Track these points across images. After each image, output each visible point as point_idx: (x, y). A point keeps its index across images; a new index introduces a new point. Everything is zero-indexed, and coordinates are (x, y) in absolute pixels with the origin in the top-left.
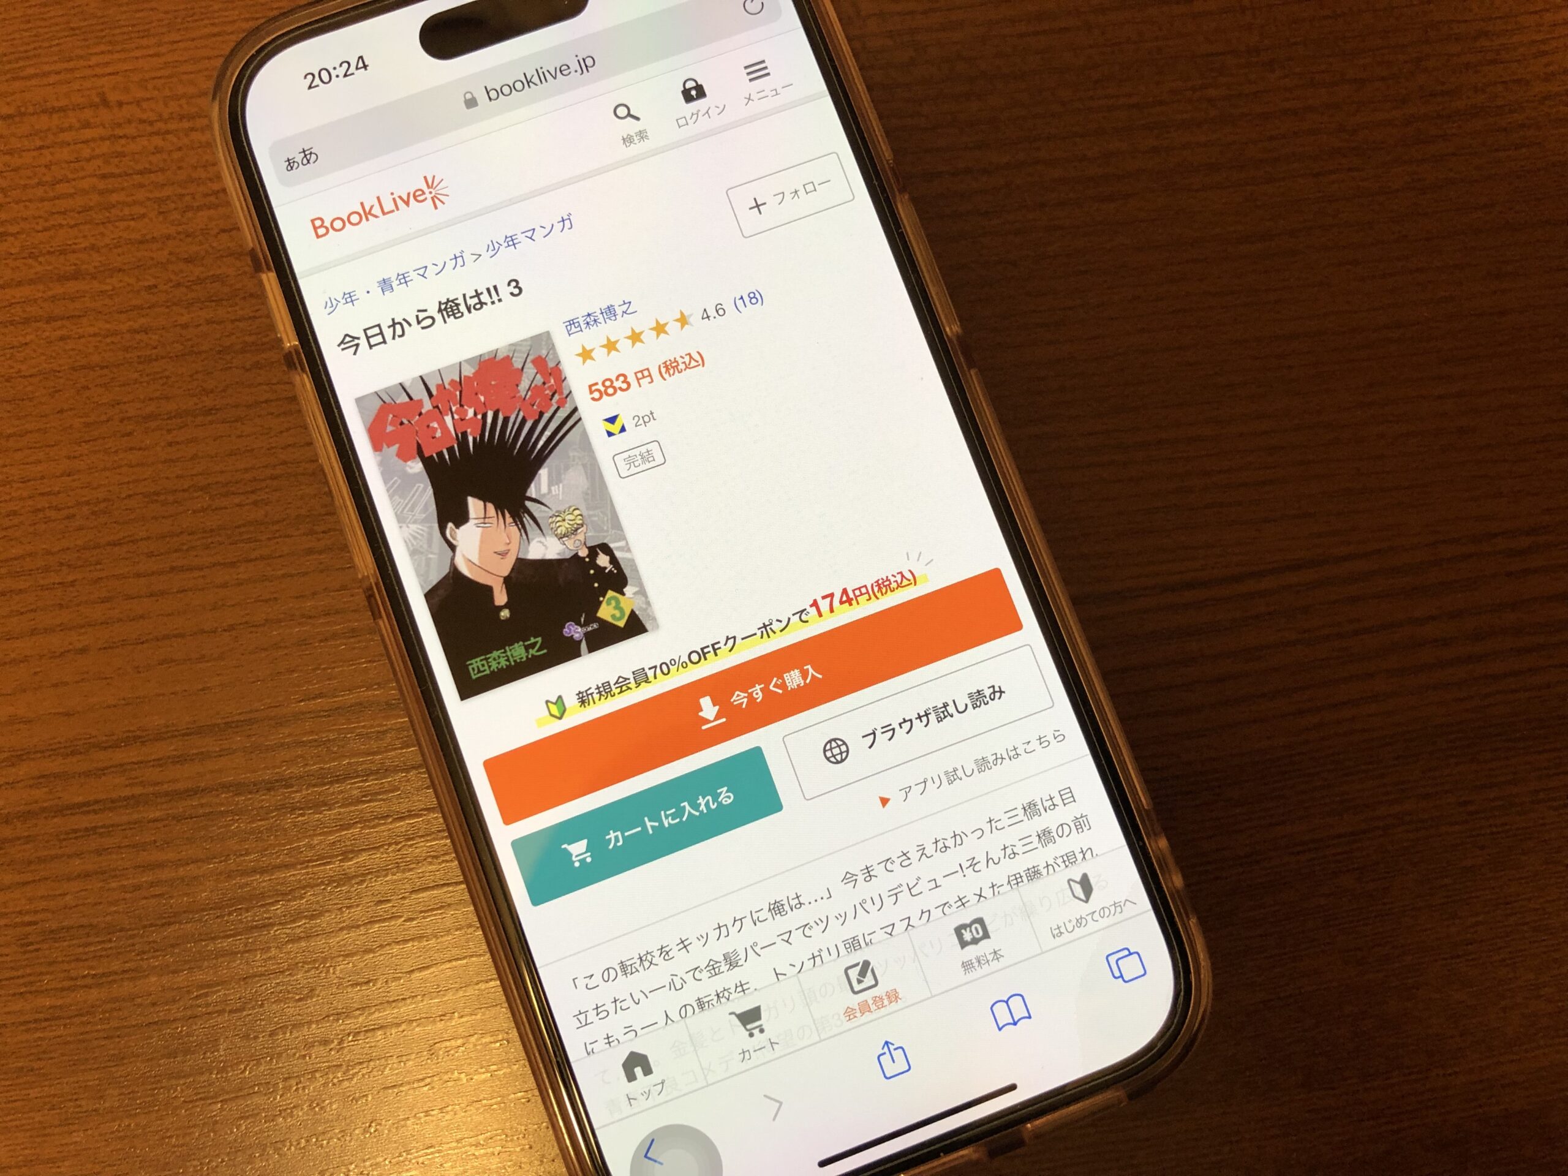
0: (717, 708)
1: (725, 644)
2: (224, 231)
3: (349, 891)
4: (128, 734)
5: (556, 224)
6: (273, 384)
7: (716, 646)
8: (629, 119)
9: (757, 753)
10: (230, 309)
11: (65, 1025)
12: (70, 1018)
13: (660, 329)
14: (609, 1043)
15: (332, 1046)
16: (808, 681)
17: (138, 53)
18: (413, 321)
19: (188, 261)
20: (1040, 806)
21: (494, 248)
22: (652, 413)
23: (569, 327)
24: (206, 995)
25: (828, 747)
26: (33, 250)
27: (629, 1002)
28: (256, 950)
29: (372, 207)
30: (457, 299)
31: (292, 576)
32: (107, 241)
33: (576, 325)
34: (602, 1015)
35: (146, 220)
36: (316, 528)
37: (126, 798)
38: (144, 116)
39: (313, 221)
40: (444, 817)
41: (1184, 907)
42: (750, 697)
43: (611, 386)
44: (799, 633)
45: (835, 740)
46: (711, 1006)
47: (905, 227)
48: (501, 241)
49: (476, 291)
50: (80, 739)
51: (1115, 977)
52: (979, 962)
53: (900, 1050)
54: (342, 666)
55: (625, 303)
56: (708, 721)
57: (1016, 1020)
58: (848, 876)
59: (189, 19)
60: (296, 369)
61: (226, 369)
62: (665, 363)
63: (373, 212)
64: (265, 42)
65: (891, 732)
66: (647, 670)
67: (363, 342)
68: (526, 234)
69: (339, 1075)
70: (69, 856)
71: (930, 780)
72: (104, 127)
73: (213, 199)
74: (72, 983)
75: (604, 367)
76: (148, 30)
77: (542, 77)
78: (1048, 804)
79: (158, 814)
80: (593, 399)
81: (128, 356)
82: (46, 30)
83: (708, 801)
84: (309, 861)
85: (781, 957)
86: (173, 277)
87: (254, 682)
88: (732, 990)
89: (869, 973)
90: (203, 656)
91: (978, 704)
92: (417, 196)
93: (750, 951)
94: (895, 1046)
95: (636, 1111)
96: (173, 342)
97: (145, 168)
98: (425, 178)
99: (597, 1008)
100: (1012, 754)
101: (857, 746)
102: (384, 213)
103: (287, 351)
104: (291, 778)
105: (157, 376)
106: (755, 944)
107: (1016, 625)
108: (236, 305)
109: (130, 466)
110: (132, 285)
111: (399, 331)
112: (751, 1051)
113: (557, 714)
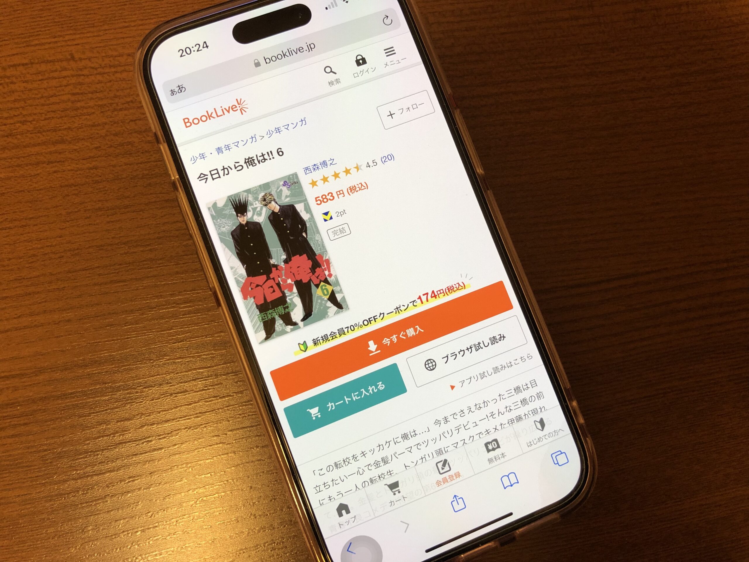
0: (376, 346)
1: (379, 317)
2: (132, 121)
5: (299, 123)
7: (375, 318)
8: (331, 73)
9: (395, 366)
10: (136, 158)
13: (347, 172)
14: (330, 500)
16: (417, 333)
17: (88, 35)
18: (233, 167)
19: (116, 135)
20: (522, 388)
21: (270, 133)
22: (344, 211)
23: (306, 171)
24: (133, 481)
25: (427, 363)
26: (40, 129)
27: (339, 481)
29: (212, 113)
30: (253, 157)
32: (76, 125)
33: (309, 170)
34: (327, 487)
35: (95, 115)
38: (93, 65)
39: (184, 120)
41: (584, 432)
42: (391, 341)
43: (326, 198)
44: (412, 311)
45: (429, 360)
46: (376, 482)
47: (458, 124)
48: (274, 131)
49: (262, 153)
50: (69, 363)
51: (555, 464)
52: (496, 459)
53: (461, 499)
54: (193, 327)
55: (331, 160)
56: (373, 352)
57: (512, 484)
58: (437, 421)
59: (113, 19)
60: (177, 190)
61: (135, 186)
62: (350, 187)
63: (212, 116)
64: (160, 34)
65: (455, 356)
66: (344, 329)
67: (209, 177)
68: (285, 127)
71: (473, 377)
72: (73, 71)
73: (126, 105)
75: (322, 189)
76: (93, 24)
77: (291, 53)
78: (525, 387)
80: (317, 204)
81: (87, 180)
82: (43, 22)
83: (373, 388)
85: (408, 458)
86: (108, 142)
89: (447, 465)
91: (494, 342)
92: (233, 108)
93: (393, 456)
94: (459, 497)
95: (343, 530)
96: (109, 174)
97: (94, 91)
98: (237, 100)
99: (324, 484)
100: (509, 365)
101: (440, 362)
102: (218, 116)
103: (172, 181)
105: (102, 190)
106: (396, 453)
107: (510, 307)
108: (139, 156)
109: (90, 233)
110: (89, 146)
111: (226, 172)
112: (395, 502)
113: (304, 350)
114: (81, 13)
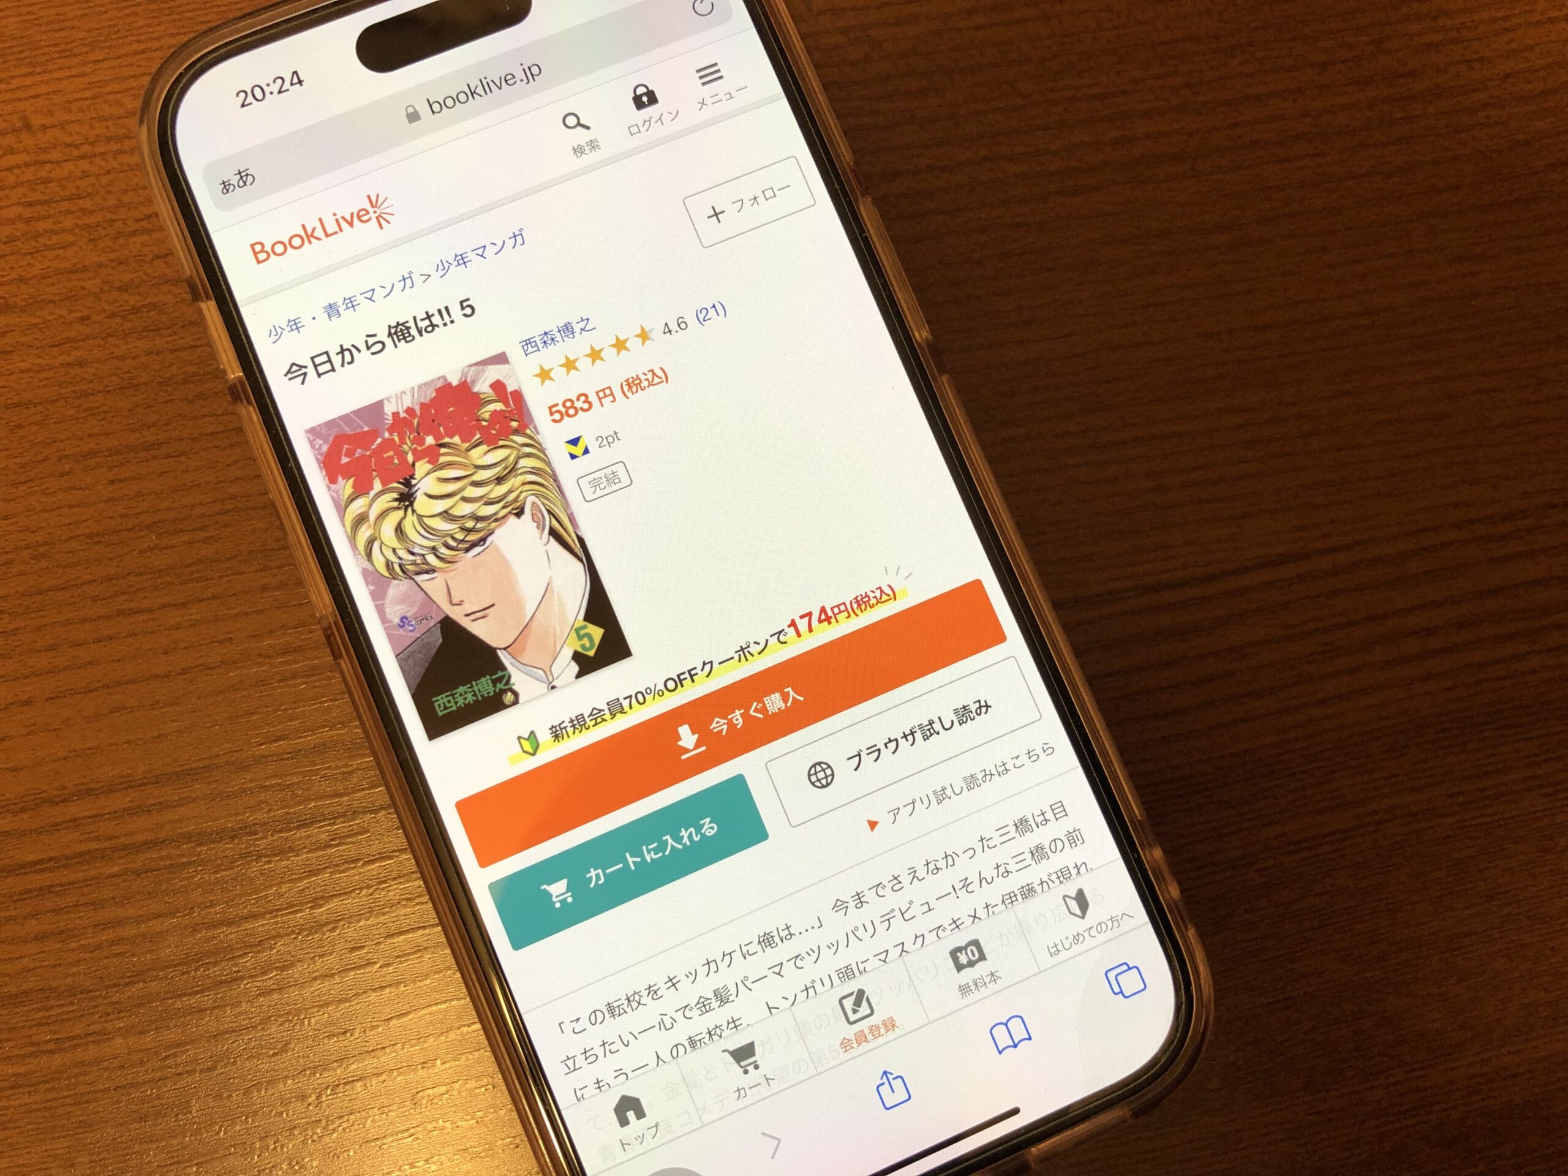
0: (696, 736)
1: (702, 670)
2: (158, 257)
3: (321, 940)
4: (79, 787)
5: (507, 241)
6: (218, 416)
7: (693, 672)
8: (579, 128)
9: (739, 781)
10: (169, 339)
11: (29, 1093)
12: (35, 1085)
14: (599, 1087)
15: (310, 1100)
16: (789, 704)
17: (61, 74)
18: (363, 347)
19: (124, 289)
20: (1032, 823)
21: (444, 268)
22: (616, 433)
23: (525, 347)
24: (175, 1055)
25: (813, 771)
27: (618, 1045)
28: (226, 1005)
29: (314, 229)
30: (407, 322)
31: (247, 614)
32: (35, 271)
33: (533, 344)
34: (590, 1060)
35: (76, 248)
36: (269, 563)
37: (81, 854)
38: (69, 140)
39: (252, 246)
40: (415, 857)
41: (1181, 917)
42: (730, 723)
43: (572, 407)
44: (777, 655)
45: (819, 764)
46: (703, 1044)
47: (868, 230)
48: (451, 260)
49: (427, 313)
50: (30, 795)
51: (1115, 994)
52: (976, 985)
53: (899, 1080)
54: (303, 706)
55: (583, 320)
56: (687, 751)
57: (1016, 1042)
58: (839, 903)
59: (113, 37)
60: (242, 401)
61: (168, 401)
62: (627, 380)
63: (315, 234)
64: (194, 59)
65: (877, 753)
66: (621, 700)
67: (311, 370)
68: (477, 252)
69: (319, 1131)
70: (25, 918)
71: (918, 800)
72: (28, 153)
73: (145, 224)
74: (33, 1049)
75: (564, 388)
76: (70, 50)
77: (487, 87)
78: (1039, 819)
79: (115, 869)
80: (554, 421)
81: (62, 391)
83: (691, 832)
84: (278, 910)
85: (773, 990)
86: (107, 307)
87: (212, 726)
88: (724, 1027)
89: (864, 1003)
90: (158, 702)
91: (965, 719)
92: (361, 216)
93: (740, 985)
94: (894, 1076)
95: (630, 1156)
96: (110, 375)
97: (73, 194)
98: (369, 197)
99: (585, 1052)
100: (1001, 769)
101: (843, 769)
102: (327, 235)
103: (231, 383)
104: (256, 824)
105: (95, 411)
106: (746, 978)
107: (999, 637)
108: (175, 334)
109: (70, 506)
110: (64, 317)
111: (348, 358)
112: (747, 1089)
113: (530, 750)
114: (43, 29)
